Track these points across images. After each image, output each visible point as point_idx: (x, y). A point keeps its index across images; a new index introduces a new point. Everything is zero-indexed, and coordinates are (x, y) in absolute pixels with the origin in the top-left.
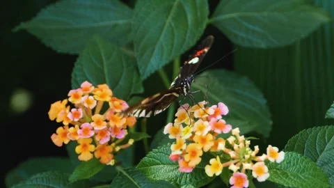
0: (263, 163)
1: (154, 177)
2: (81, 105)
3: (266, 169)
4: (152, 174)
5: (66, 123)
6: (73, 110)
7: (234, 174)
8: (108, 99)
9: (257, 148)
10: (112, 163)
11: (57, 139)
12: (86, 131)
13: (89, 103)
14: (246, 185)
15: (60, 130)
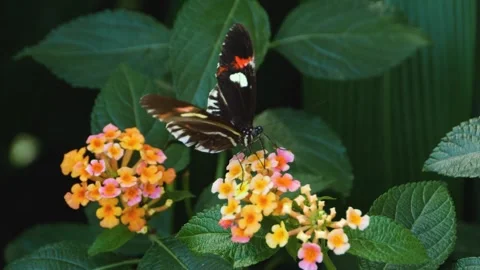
1: (200, 249)
2: (103, 155)
3: (345, 238)
4: (196, 245)
5: (83, 179)
6: (93, 162)
7: (303, 245)
8: (138, 147)
9: (333, 211)
10: (144, 230)
11: (73, 200)
12: (110, 189)
13: (114, 152)
14: (320, 259)
15: (76, 188)
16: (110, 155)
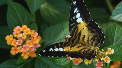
0: (107, 56)
1: (59, 64)
2: (21, 38)
3: (109, 58)
4: (58, 63)
5: (16, 46)
6: (18, 41)
7: (97, 63)
8: (30, 33)
9: (103, 50)
10: (35, 56)
11: (13, 52)
12: (25, 48)
13: (23, 36)
14: (102, 65)
15: (13, 48)
16: (23, 38)
